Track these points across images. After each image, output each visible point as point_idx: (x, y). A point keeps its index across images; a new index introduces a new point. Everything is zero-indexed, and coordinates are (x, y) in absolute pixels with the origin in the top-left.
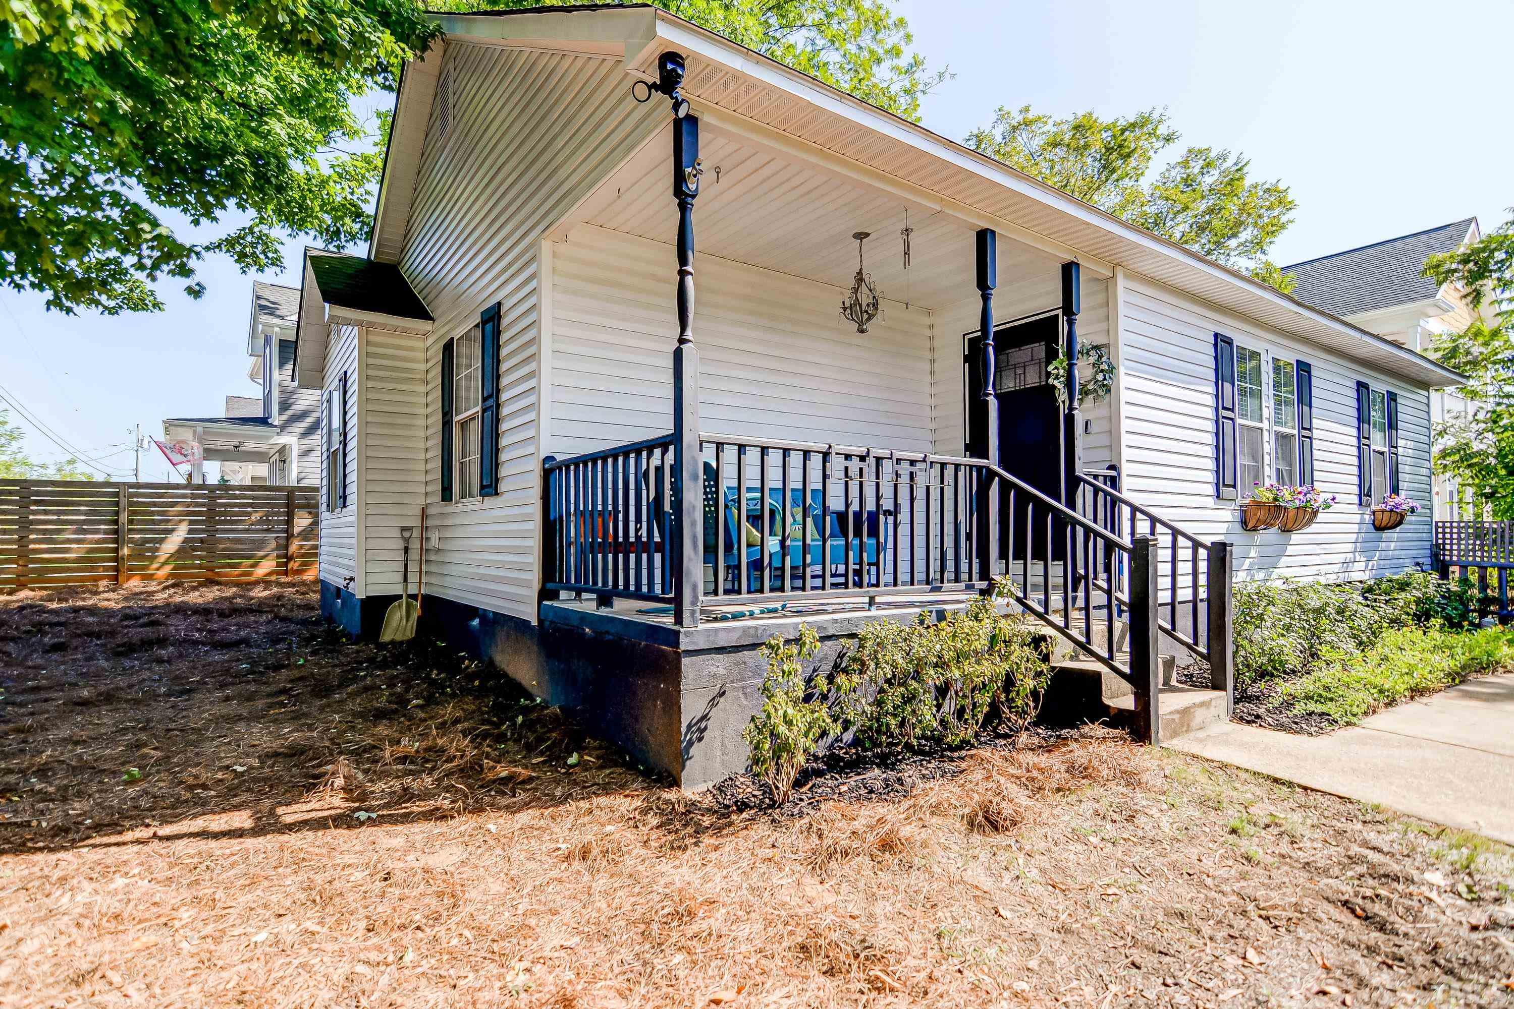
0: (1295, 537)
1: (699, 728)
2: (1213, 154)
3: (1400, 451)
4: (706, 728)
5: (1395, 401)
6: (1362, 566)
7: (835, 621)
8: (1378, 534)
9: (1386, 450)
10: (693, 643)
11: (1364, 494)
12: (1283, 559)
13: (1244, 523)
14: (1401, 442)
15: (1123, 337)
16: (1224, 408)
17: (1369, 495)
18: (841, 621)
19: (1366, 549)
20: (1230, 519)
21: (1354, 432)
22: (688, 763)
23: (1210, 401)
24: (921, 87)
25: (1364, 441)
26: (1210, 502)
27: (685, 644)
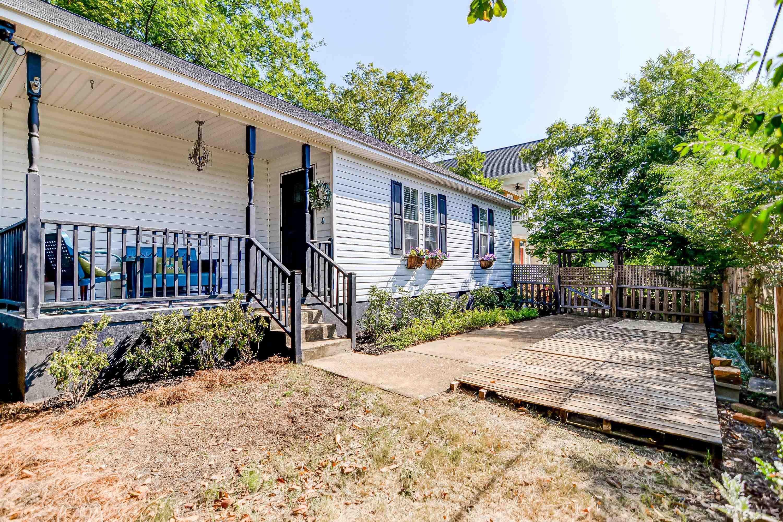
0: (436, 272)
1: (39, 370)
2: (451, 97)
3: (495, 235)
4: (44, 370)
5: (493, 213)
6: (474, 284)
7: (140, 313)
8: (483, 270)
9: (488, 234)
10: (34, 326)
11: (476, 253)
12: (430, 281)
13: (406, 265)
14: (495, 231)
15: (336, 180)
16: (395, 214)
17: (478, 253)
18: (146, 313)
19: (475, 276)
20: (399, 263)
21: (471, 226)
22: (30, 388)
23: (388, 210)
24: (311, 47)
25: (475, 230)
26: (388, 256)
27: (27, 327)
